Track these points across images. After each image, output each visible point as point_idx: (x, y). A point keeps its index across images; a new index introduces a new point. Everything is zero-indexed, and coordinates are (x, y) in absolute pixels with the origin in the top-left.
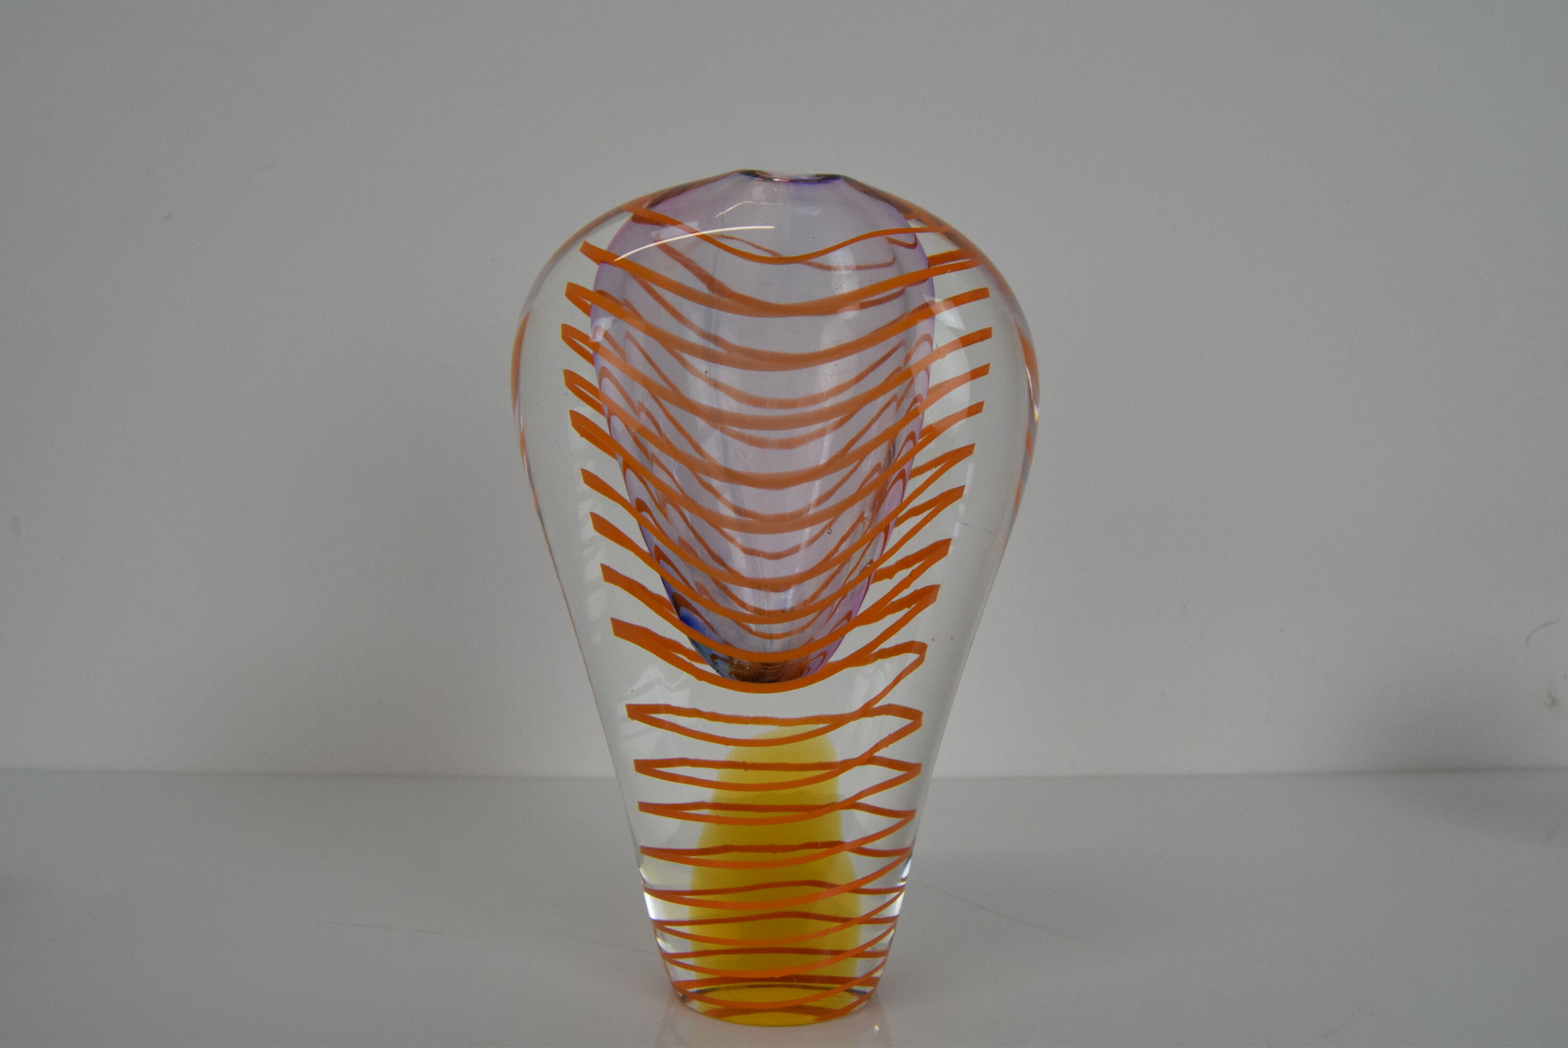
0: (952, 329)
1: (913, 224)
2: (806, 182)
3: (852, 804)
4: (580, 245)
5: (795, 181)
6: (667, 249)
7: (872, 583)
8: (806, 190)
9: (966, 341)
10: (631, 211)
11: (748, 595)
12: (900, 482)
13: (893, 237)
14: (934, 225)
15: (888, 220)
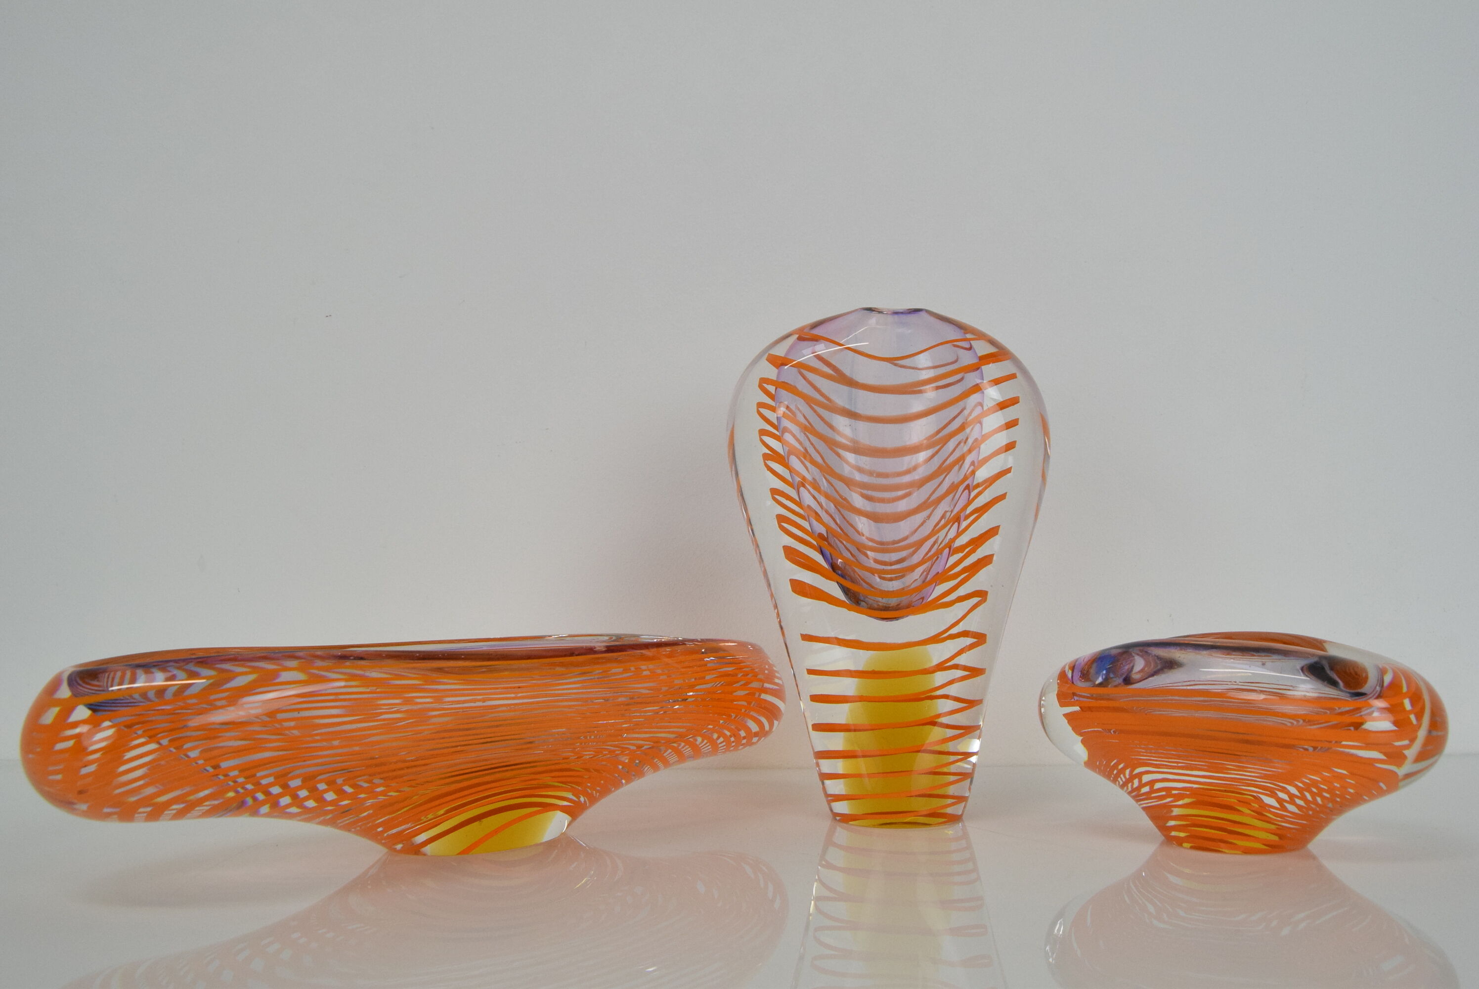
0: (994, 400)
1: (969, 336)
2: (902, 313)
4: (766, 356)
5: (896, 313)
6: (819, 358)
7: (951, 556)
8: (904, 318)
9: (1002, 406)
10: (797, 334)
12: (967, 491)
13: (955, 343)
14: (981, 336)
15: (952, 334)
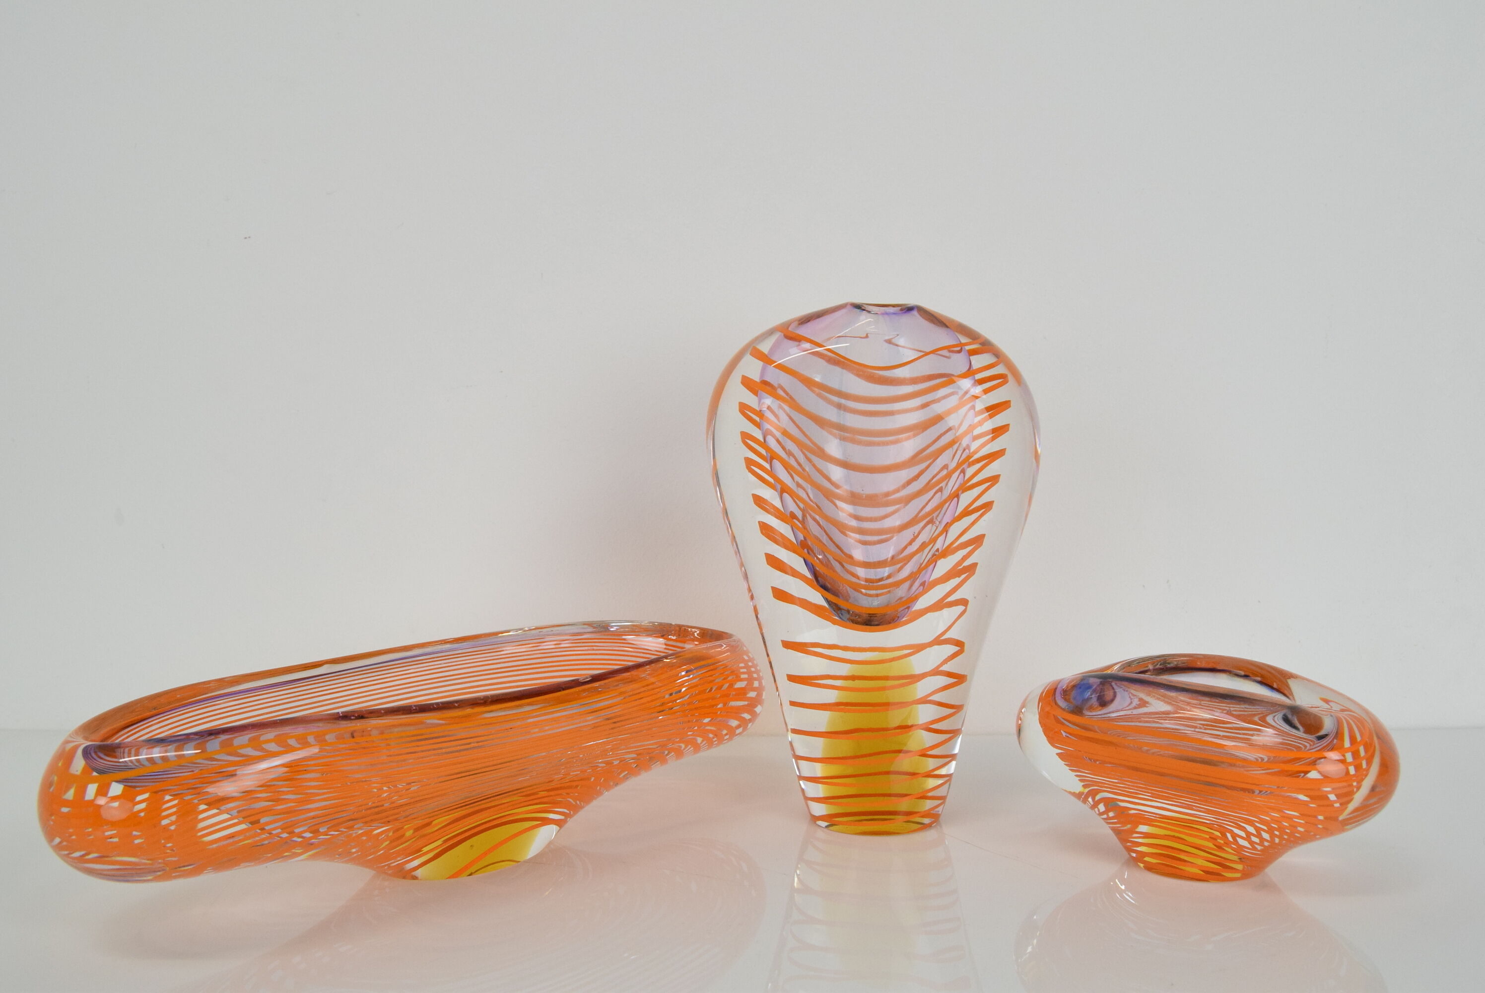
3: (924, 701)
4: (752, 350)
10: (783, 329)
11: (861, 572)
